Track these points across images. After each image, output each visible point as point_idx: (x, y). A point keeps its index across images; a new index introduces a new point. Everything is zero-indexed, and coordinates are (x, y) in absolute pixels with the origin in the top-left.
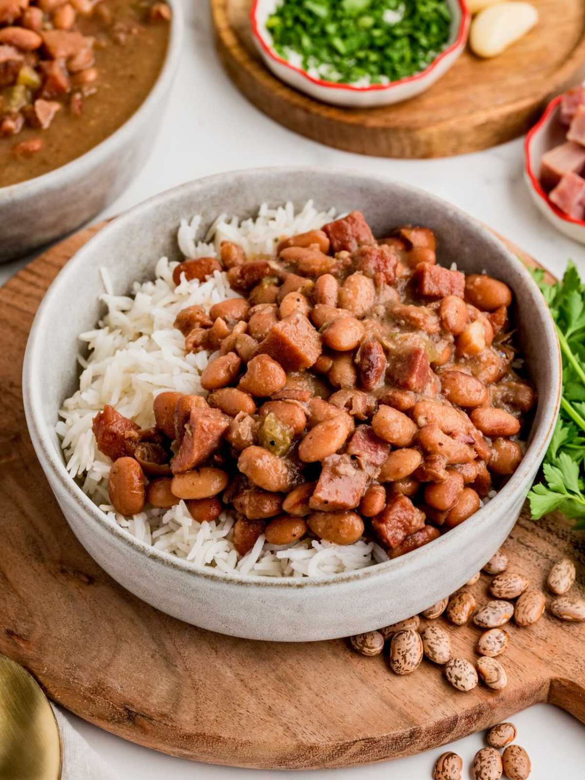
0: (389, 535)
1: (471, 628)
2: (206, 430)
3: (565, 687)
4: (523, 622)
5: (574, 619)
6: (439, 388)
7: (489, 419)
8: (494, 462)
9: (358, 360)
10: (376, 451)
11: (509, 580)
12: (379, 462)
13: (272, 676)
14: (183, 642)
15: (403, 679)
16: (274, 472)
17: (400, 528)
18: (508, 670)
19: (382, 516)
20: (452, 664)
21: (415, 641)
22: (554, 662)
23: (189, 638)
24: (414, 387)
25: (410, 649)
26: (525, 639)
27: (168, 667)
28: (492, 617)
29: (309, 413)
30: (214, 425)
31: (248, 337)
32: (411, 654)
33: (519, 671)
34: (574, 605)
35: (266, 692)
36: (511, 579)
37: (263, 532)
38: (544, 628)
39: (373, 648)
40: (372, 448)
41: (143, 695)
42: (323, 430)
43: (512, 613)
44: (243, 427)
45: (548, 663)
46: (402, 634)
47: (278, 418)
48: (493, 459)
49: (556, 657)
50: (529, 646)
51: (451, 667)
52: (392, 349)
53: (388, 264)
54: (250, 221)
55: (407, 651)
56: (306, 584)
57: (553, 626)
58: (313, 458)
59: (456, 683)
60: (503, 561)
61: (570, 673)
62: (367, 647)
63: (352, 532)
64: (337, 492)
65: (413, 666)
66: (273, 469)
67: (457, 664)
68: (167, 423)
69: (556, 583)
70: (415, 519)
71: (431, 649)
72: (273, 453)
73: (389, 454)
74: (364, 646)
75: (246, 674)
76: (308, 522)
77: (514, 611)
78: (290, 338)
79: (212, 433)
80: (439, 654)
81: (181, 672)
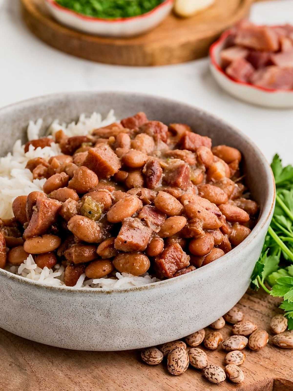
0: (167, 266)
1: (220, 353)
2: (47, 206)
3: (283, 384)
4: (254, 346)
5: (288, 345)
6: (197, 192)
7: (229, 209)
8: (233, 236)
9: (145, 170)
10: (157, 217)
11: (244, 324)
12: (159, 223)
13: (89, 376)
14: (30, 358)
15: (176, 378)
16: (91, 229)
17: (174, 263)
18: (246, 374)
19: (162, 255)
20: (209, 367)
21: (184, 353)
22: (275, 370)
23: (35, 356)
24: (181, 185)
25: (181, 358)
26: (256, 358)
27: (20, 370)
28: (234, 343)
29: (113, 197)
30: (52, 203)
31: (73, 165)
32: (181, 361)
33: (252, 375)
34: (287, 337)
35: (85, 384)
36: (245, 323)
37: (84, 272)
38: (267, 352)
39: (156, 358)
40: (155, 215)
41: (4, 384)
42: (123, 201)
43: (247, 342)
44: (71, 205)
45: (271, 371)
46: (175, 349)
47: (93, 199)
48: (232, 234)
49: (276, 367)
50: (259, 362)
51: (208, 369)
52: (166, 167)
53: (162, 130)
54: (73, 123)
55: (179, 359)
56: (113, 291)
57: (274, 352)
58: (116, 218)
59: (212, 378)
60: (241, 315)
61: (287, 376)
62: (152, 357)
63: (142, 265)
64: (132, 237)
65: (183, 369)
66: (90, 227)
67: (212, 367)
68: (21, 213)
69: (275, 326)
70: (183, 257)
71: (195, 359)
72: (91, 219)
73: (166, 220)
74: (150, 357)
75: (72, 375)
76: (113, 262)
77: (248, 341)
78: (101, 156)
79: (51, 208)
80: (200, 361)
81: (29, 373)
